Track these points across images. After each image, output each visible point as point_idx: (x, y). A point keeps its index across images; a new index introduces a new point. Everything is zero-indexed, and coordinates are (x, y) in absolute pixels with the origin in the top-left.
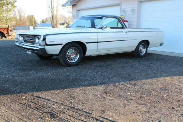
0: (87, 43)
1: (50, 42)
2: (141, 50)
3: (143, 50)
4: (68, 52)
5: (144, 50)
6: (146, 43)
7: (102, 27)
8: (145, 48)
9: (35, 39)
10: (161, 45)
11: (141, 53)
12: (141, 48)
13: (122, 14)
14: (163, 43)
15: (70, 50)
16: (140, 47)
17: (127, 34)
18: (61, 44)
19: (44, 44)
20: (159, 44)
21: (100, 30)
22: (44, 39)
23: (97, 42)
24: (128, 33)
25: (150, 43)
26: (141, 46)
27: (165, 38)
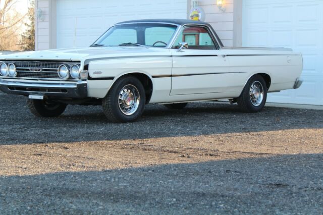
0: (153, 77)
1: (95, 73)
2: (253, 96)
3: (257, 96)
4: (121, 95)
5: (260, 97)
6: (262, 81)
7: (177, 45)
8: (261, 92)
9: (58, 69)
10: (296, 85)
11: (253, 101)
12: (253, 91)
13: (196, 13)
14: (301, 82)
15: (124, 91)
16: (251, 90)
17: (225, 61)
18: (112, 78)
19: (86, 76)
20: (292, 84)
21: (174, 52)
22: (86, 67)
23: (171, 76)
24: (226, 57)
25: (272, 81)
26: (252, 86)
27: (303, 72)
